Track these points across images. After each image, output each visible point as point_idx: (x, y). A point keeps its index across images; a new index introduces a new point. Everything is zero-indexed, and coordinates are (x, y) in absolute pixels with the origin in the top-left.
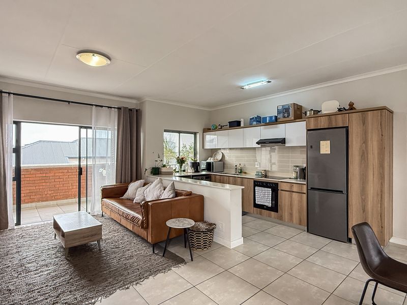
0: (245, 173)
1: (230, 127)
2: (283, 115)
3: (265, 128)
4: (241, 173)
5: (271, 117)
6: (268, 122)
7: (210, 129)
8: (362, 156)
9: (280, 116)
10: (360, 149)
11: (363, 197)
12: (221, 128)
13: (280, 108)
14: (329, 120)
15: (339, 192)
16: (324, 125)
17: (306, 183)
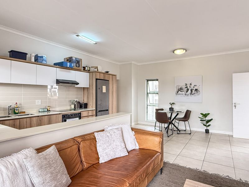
1: (10, 57)
2: (76, 65)
3: (61, 71)
4: (18, 113)
8: (112, 94)
10: (112, 91)
11: (112, 111)
13: (74, 59)
15: (107, 110)
16: (102, 78)
17: (95, 109)
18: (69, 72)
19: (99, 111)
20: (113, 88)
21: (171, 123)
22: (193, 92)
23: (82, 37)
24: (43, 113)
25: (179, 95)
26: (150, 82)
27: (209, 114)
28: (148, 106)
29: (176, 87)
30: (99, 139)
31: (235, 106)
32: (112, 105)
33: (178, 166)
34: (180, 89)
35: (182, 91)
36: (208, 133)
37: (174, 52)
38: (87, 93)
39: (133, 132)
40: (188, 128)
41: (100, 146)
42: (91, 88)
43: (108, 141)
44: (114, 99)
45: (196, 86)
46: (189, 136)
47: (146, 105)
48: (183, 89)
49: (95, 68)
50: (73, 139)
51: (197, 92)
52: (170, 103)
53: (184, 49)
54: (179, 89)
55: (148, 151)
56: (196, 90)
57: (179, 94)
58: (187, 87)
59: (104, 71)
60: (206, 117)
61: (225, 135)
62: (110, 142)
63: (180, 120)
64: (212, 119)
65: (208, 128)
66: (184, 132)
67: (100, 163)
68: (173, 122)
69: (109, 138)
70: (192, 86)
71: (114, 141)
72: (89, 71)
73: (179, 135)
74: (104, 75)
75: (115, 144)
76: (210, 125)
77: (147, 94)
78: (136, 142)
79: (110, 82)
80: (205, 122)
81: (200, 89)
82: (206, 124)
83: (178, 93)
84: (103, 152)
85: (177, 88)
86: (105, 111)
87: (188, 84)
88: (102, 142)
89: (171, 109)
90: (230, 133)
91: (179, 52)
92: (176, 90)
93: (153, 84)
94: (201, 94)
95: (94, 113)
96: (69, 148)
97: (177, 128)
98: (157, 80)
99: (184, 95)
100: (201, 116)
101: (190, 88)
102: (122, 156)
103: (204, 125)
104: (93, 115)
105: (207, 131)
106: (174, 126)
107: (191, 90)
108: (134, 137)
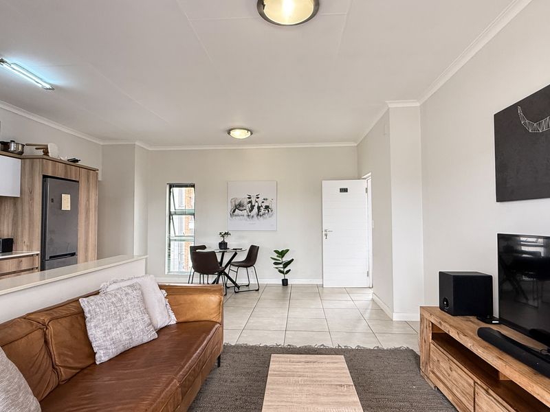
8: (86, 214)
10: (86, 206)
11: (86, 255)
15: (73, 254)
16: (61, 174)
17: (39, 252)
19: (51, 257)
20: (88, 200)
21: (222, 273)
22: (262, 211)
23: (12, 66)
25: (237, 218)
26: (175, 190)
27: (288, 250)
28: (172, 243)
29: (231, 202)
30: (92, 312)
31: (326, 235)
32: (87, 240)
33: (247, 347)
34: (239, 206)
35: (242, 209)
36: (287, 285)
37: (229, 133)
38: (12, 212)
39: (164, 291)
40: (253, 281)
41: (95, 326)
42: (26, 198)
43: (115, 314)
44: (90, 228)
45: (267, 199)
46: (255, 294)
47: (167, 239)
48: (243, 206)
49: (36, 149)
50: (25, 318)
51: (268, 211)
52: (221, 234)
53: (248, 130)
54: (236, 206)
55: (197, 323)
56: (267, 207)
57: (236, 216)
58: (250, 202)
59: (65, 158)
60: (282, 257)
61: (312, 286)
62: (119, 315)
63: (239, 266)
64: (292, 260)
65: (287, 276)
66: (246, 289)
67: (98, 363)
68: (226, 271)
69: (116, 307)
70: (260, 200)
71: (127, 311)
72: (19, 155)
73: (239, 295)
74: (66, 168)
75: (130, 318)
76: (290, 270)
77: (170, 214)
78: (170, 311)
79: (83, 185)
80: (281, 266)
81: (272, 206)
82: (282, 269)
83: (235, 214)
84: (105, 339)
85: (234, 203)
86: (68, 257)
87: (254, 195)
88: (101, 317)
89: (223, 245)
90: (319, 282)
91: (238, 134)
92: (230, 208)
93: (181, 194)
94: (275, 215)
95: (37, 263)
96: (23, 339)
97: (234, 283)
98: (193, 186)
99: (246, 217)
100: (275, 255)
101: (256, 204)
102: (145, 341)
103: (280, 271)
104: (32, 269)
105: (285, 282)
106: (229, 278)
107: (259, 208)
108: (165, 301)
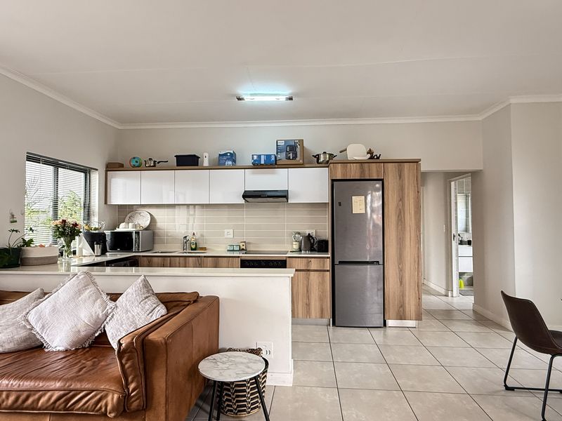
0: (205, 249)
1: (177, 166)
2: (286, 154)
3: (253, 173)
4: (195, 249)
5: (268, 157)
6: (263, 162)
7: (122, 166)
8: (398, 217)
9: (282, 156)
10: (397, 208)
11: (400, 266)
12: (154, 166)
13: (282, 143)
14: (361, 168)
16: (354, 175)
17: (330, 256)
18: (273, 173)
19: (340, 262)
24: (232, 252)
32: (401, 249)
72: (328, 162)
79: (390, 183)
104: (324, 271)
